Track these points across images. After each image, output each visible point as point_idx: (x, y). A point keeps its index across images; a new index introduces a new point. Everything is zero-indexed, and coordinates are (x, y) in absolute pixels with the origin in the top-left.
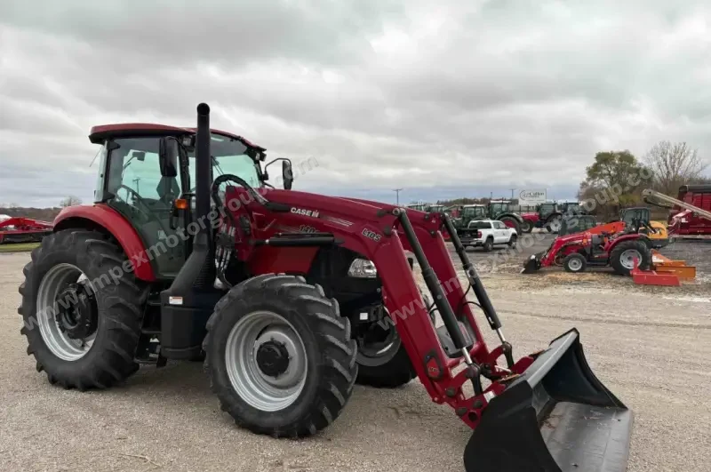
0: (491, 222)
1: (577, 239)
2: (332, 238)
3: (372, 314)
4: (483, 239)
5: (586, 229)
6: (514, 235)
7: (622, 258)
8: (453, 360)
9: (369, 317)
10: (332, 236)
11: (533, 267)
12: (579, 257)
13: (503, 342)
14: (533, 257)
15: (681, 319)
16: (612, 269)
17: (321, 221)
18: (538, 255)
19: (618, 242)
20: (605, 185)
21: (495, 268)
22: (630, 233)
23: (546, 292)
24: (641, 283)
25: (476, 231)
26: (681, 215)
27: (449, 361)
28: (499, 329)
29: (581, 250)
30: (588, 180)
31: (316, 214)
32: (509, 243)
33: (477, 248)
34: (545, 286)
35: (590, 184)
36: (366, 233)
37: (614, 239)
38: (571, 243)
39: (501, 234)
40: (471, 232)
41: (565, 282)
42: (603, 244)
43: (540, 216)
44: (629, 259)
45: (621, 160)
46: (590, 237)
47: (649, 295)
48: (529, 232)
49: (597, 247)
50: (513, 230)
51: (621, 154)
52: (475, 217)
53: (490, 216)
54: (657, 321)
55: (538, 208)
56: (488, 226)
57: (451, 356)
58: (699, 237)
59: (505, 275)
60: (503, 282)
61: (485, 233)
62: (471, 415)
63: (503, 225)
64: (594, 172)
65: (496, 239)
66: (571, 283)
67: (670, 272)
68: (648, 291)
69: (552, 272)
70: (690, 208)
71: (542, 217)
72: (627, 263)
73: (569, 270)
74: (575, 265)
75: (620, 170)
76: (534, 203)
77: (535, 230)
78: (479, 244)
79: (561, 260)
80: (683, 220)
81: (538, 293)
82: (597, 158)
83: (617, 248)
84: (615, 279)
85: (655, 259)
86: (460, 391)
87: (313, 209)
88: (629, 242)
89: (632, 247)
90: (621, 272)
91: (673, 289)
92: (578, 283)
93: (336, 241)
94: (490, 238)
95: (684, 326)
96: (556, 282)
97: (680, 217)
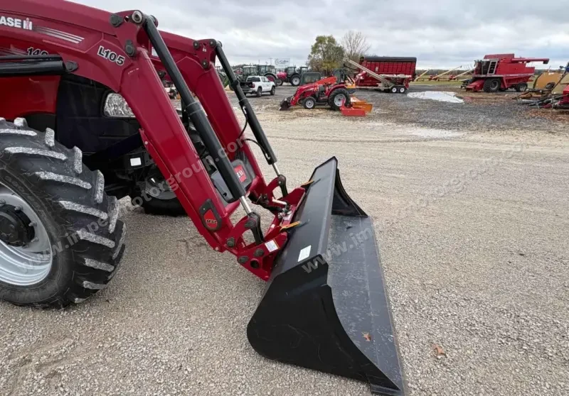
0: (260, 77)
1: (312, 87)
2: (59, 63)
3: (147, 157)
4: (256, 89)
5: (315, 82)
6: (274, 86)
7: (336, 99)
8: (232, 205)
9: (143, 161)
10: (60, 59)
11: (286, 106)
12: (313, 100)
13: (279, 176)
14: (286, 100)
15: (372, 137)
16: (329, 107)
17: (36, 35)
18: (289, 98)
19: (334, 89)
20: (320, 57)
21: (264, 107)
22: (340, 84)
23: (295, 122)
24: (346, 115)
25: (251, 83)
26: (360, 75)
27: (228, 207)
28: (275, 164)
29: (313, 94)
30: (312, 53)
31: (28, 25)
32: (271, 92)
33: (253, 95)
34: (294, 118)
35: (313, 56)
36: (104, 53)
37: (331, 87)
38: (308, 90)
39: (266, 85)
40: (248, 84)
41: (305, 115)
42: (325, 91)
43: (287, 75)
44: (339, 100)
45: (328, 41)
46: (318, 86)
47: (351, 122)
48: (281, 85)
49: (322, 92)
50: (272, 83)
51: (329, 38)
52: (250, 74)
53: (259, 74)
54: (360, 139)
55: (286, 70)
56: (258, 80)
57: (229, 202)
58: (368, 87)
59: (270, 111)
60: (269, 116)
61: (257, 84)
62: (253, 263)
63: (267, 80)
64: (315, 49)
65: (264, 89)
66: (308, 116)
67: (360, 108)
68: (351, 120)
69: (296, 109)
70: (365, 70)
71: (289, 77)
72: (338, 103)
73: (306, 108)
74: (310, 104)
75: (328, 47)
76: (284, 67)
77: (285, 84)
78: (253, 92)
79: (301, 102)
80: (361, 78)
81: (291, 123)
82: (317, 40)
83: (332, 94)
84: (331, 112)
85: (352, 100)
86: (241, 240)
87: (22, 16)
88: (339, 89)
89: (341, 93)
90: (334, 108)
91: (363, 118)
92: (312, 116)
93: (68, 67)
94: (260, 88)
95: (375, 142)
96: (300, 115)
97: (360, 76)
